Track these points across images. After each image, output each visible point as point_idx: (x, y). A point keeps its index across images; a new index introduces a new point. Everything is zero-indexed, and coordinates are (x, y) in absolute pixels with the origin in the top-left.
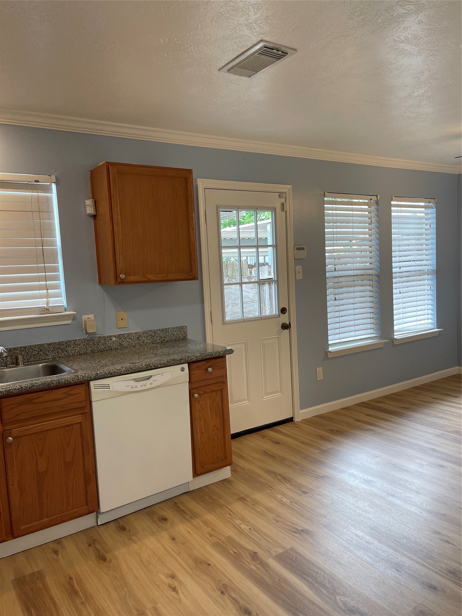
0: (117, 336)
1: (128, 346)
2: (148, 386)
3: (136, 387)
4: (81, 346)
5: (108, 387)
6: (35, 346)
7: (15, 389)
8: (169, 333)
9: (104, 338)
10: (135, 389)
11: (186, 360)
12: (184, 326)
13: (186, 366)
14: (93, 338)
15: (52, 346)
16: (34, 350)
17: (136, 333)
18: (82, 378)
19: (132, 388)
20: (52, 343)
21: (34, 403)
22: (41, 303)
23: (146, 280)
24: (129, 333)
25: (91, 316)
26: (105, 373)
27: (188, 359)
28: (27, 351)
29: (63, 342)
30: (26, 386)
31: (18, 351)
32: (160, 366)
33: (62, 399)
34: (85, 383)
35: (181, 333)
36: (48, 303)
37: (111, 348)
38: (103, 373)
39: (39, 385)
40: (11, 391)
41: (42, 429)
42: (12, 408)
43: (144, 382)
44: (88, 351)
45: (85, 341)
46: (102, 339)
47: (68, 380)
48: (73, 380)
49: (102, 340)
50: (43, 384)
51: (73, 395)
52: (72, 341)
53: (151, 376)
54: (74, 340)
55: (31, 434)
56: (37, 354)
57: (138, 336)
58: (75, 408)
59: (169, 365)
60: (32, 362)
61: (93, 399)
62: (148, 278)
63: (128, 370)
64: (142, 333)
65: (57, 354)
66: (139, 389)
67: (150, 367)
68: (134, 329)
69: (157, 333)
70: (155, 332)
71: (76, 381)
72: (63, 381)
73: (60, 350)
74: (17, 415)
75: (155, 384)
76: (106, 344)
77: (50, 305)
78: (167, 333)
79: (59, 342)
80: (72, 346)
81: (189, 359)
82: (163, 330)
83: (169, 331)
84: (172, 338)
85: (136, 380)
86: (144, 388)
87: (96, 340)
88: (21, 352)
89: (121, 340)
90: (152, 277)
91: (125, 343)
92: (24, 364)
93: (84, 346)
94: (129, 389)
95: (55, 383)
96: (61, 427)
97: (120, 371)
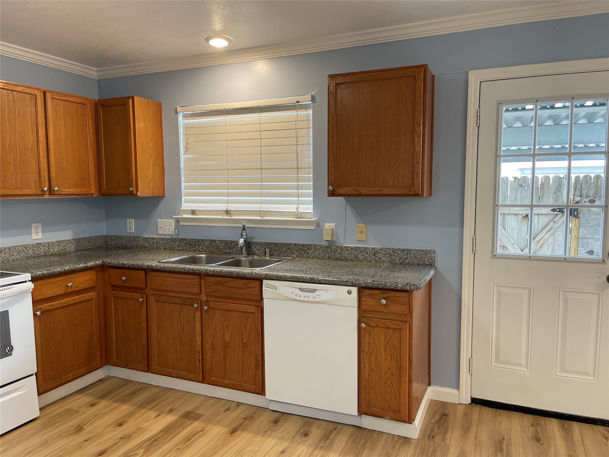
3: (300, 296)
5: (275, 288)
10: (298, 298)
12: (431, 250)
13: (355, 290)
14: (331, 245)
18: (255, 275)
19: (296, 296)
25: (332, 225)
26: (273, 276)
33: (242, 288)
34: (259, 280)
35: (427, 257)
36: (297, 208)
37: (347, 258)
39: (225, 272)
41: (227, 308)
43: (308, 294)
44: (325, 257)
53: (316, 290)
59: (334, 283)
61: (264, 296)
62: (359, 192)
63: (293, 278)
66: (302, 298)
68: (373, 244)
69: (396, 253)
70: (394, 251)
71: (250, 276)
72: (241, 273)
73: (302, 251)
75: (318, 299)
77: (300, 211)
78: (409, 255)
79: (303, 244)
83: (412, 252)
85: (301, 289)
87: (334, 248)
90: (364, 191)
96: (241, 312)
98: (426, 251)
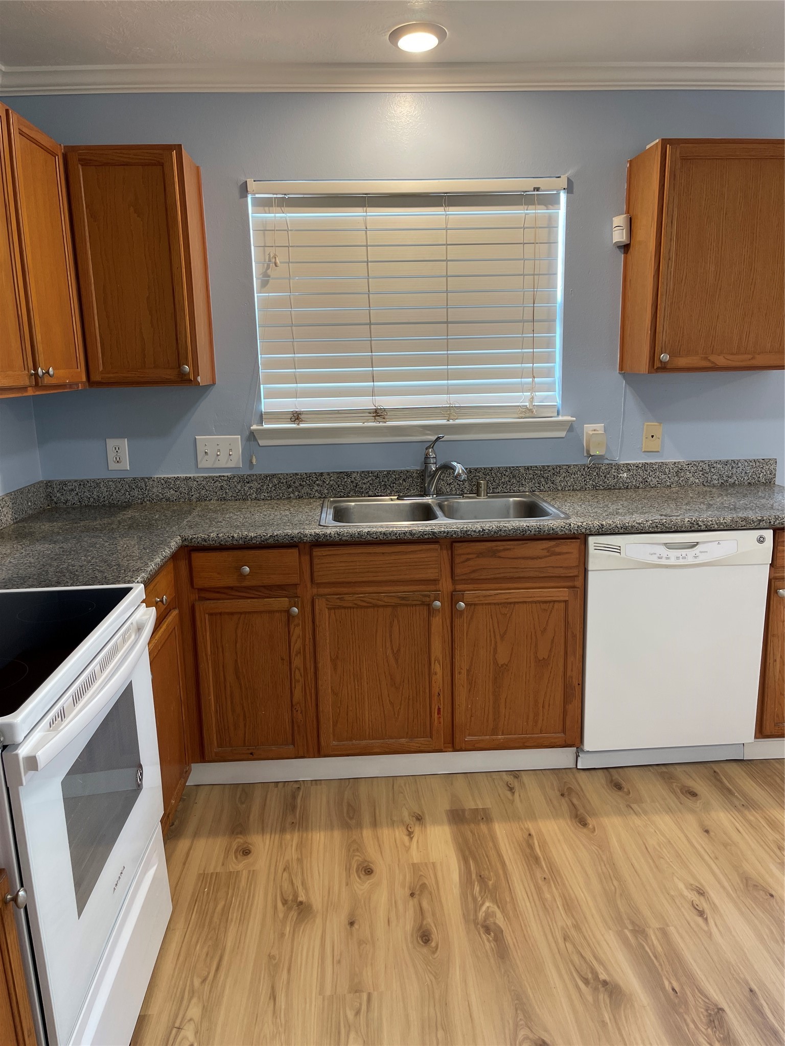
0: (640, 466)
1: (657, 485)
2: (690, 560)
3: (668, 558)
4: (576, 475)
5: (618, 550)
6: (506, 469)
7: (475, 531)
8: (739, 469)
9: (618, 467)
10: (664, 562)
11: (770, 522)
12: (770, 459)
13: (769, 534)
14: (598, 464)
15: (531, 472)
16: (504, 475)
17: (675, 463)
18: (576, 528)
19: (660, 558)
20: (531, 467)
21: (500, 557)
22: (521, 399)
23: (708, 364)
24: (662, 462)
25: (600, 427)
26: (616, 526)
27: (776, 521)
28: (494, 476)
29: (548, 466)
30: (490, 529)
31: (480, 474)
32: (716, 526)
33: (541, 558)
34: (580, 538)
35: (763, 471)
36: (532, 399)
37: (627, 485)
38: (612, 526)
39: (510, 531)
40: (469, 533)
41: (507, 599)
42: (468, 560)
43: (684, 552)
44: (587, 487)
45: (584, 469)
46: (614, 468)
47: (553, 529)
48: (562, 530)
49: (614, 470)
50: (515, 530)
51: (560, 554)
52: (564, 467)
53: (697, 543)
54: (567, 465)
55: (490, 604)
56: (508, 482)
57: (679, 469)
58: (559, 577)
59: (736, 528)
60: (498, 493)
61: (591, 566)
62: (713, 363)
63: (657, 526)
64: (686, 465)
65: (537, 485)
66: (673, 561)
67: (697, 526)
68: (672, 456)
69: (714, 468)
70: (711, 466)
71: (567, 532)
72: (547, 529)
73: (542, 480)
74: (474, 571)
75: (703, 559)
76: (619, 478)
77: (536, 404)
78: (735, 470)
79: (543, 467)
80: (563, 476)
81: (778, 522)
82: (726, 463)
83: (740, 465)
84: (742, 479)
85: (669, 546)
86: (681, 562)
87: (603, 468)
88: (484, 476)
89: (647, 473)
90: (721, 361)
91: (653, 479)
92: (488, 495)
93: (582, 477)
94: (654, 560)
95: (534, 530)
96: (536, 602)
97: (642, 525)
98: (762, 461)
